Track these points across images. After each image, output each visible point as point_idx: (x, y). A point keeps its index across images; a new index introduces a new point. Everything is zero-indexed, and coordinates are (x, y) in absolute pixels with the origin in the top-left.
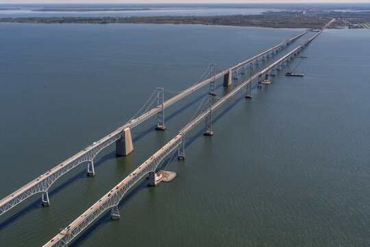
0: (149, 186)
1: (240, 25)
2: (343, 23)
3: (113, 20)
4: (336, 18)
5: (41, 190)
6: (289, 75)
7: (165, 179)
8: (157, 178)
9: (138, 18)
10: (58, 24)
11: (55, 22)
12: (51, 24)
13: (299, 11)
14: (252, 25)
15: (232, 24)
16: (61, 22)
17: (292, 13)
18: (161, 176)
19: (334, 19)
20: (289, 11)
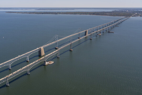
0: (44, 65)
1: (102, 15)
2: (139, 15)
3: (60, 13)
4: (137, 13)
5: (8, 65)
6: (109, 32)
7: (50, 64)
8: (47, 63)
9: (68, 12)
10: (41, 14)
11: (40, 13)
12: (39, 14)
13: (126, 10)
14: (106, 15)
15: (99, 15)
16: (42, 13)
17: (123, 11)
18: (48, 62)
19: (136, 13)
20: (122, 10)
